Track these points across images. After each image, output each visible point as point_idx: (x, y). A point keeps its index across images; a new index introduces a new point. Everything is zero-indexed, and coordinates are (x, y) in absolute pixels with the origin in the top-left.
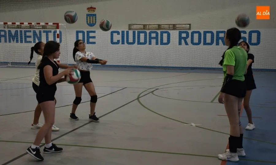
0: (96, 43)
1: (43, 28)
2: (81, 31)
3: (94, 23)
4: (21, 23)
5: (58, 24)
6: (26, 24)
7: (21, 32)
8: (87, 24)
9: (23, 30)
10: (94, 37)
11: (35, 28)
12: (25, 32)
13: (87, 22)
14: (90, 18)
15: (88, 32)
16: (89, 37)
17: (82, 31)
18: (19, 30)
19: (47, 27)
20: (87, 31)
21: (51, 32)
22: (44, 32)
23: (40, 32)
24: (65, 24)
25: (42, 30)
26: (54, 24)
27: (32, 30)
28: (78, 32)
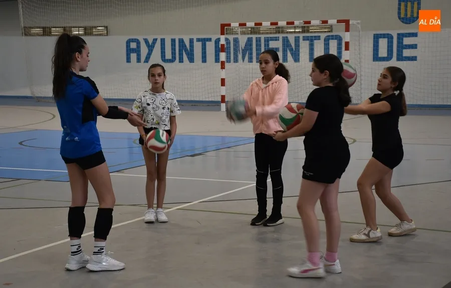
0: (418, 58)
1: (303, 32)
2: (384, 34)
3: (415, 15)
4: (256, 24)
5: (347, 22)
6: (266, 24)
7: (258, 40)
8: (399, 18)
9: (263, 37)
10: (414, 47)
11: (287, 32)
12: (267, 40)
13: (399, 13)
14: (406, 6)
15: (401, 37)
16: (401, 47)
17: (388, 34)
18: (254, 37)
19: (311, 28)
20: (398, 34)
21: (318, 38)
22: (305, 39)
23: (297, 40)
24: (359, 21)
25: (301, 36)
26: (339, 21)
27: (281, 36)
28: (377, 38)
